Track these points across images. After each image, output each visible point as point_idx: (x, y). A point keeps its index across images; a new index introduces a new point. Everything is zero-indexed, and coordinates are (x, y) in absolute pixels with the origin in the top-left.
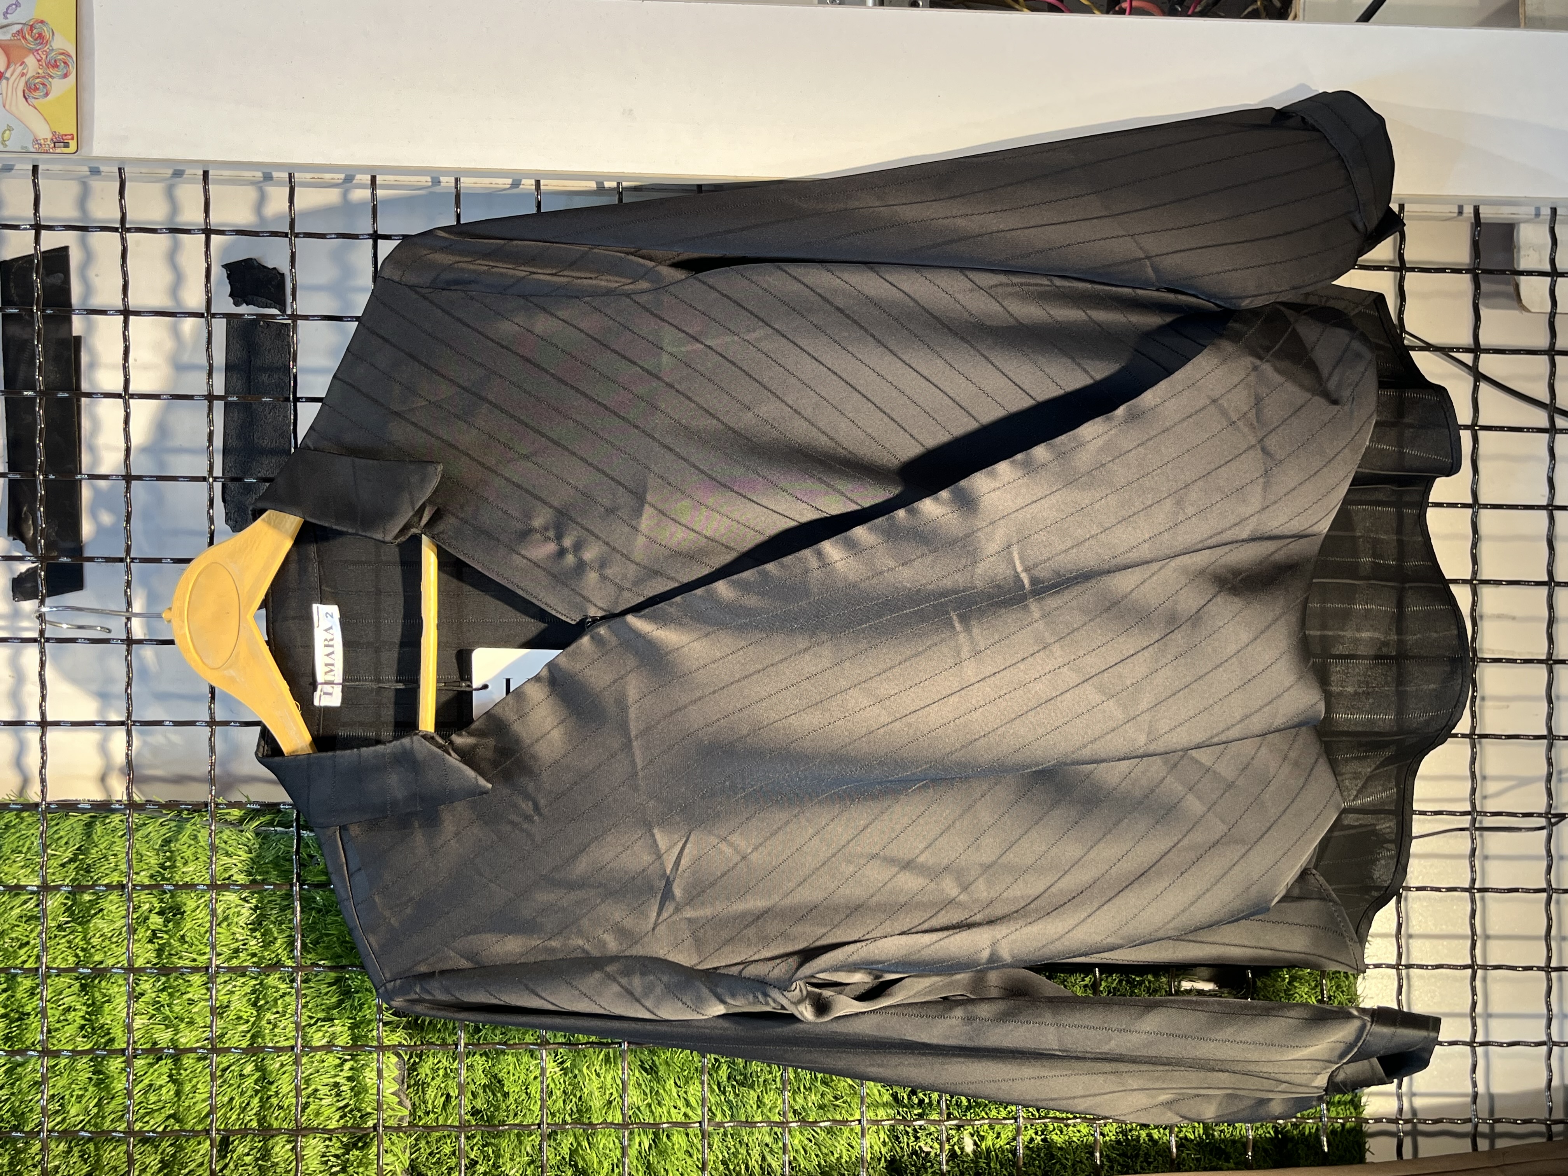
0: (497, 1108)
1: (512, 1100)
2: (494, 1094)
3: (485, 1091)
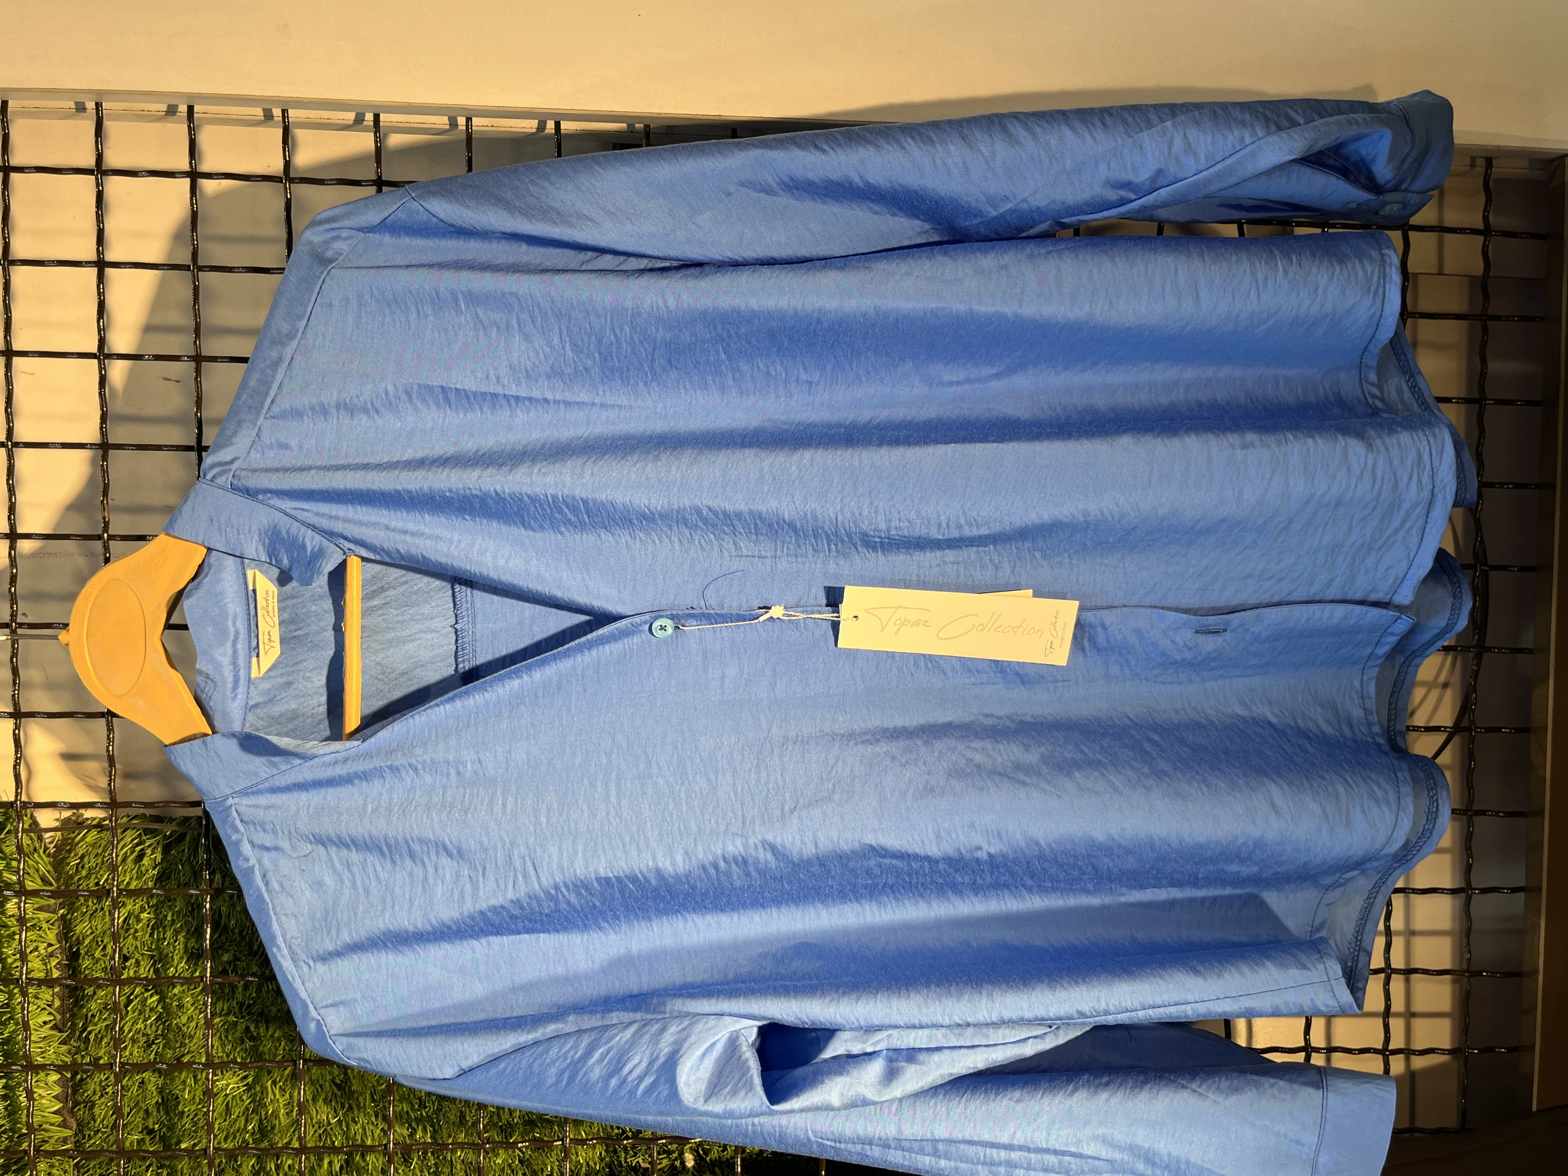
0: (171, 1128)
1: (185, 1120)
2: (167, 1113)
3: (158, 1111)
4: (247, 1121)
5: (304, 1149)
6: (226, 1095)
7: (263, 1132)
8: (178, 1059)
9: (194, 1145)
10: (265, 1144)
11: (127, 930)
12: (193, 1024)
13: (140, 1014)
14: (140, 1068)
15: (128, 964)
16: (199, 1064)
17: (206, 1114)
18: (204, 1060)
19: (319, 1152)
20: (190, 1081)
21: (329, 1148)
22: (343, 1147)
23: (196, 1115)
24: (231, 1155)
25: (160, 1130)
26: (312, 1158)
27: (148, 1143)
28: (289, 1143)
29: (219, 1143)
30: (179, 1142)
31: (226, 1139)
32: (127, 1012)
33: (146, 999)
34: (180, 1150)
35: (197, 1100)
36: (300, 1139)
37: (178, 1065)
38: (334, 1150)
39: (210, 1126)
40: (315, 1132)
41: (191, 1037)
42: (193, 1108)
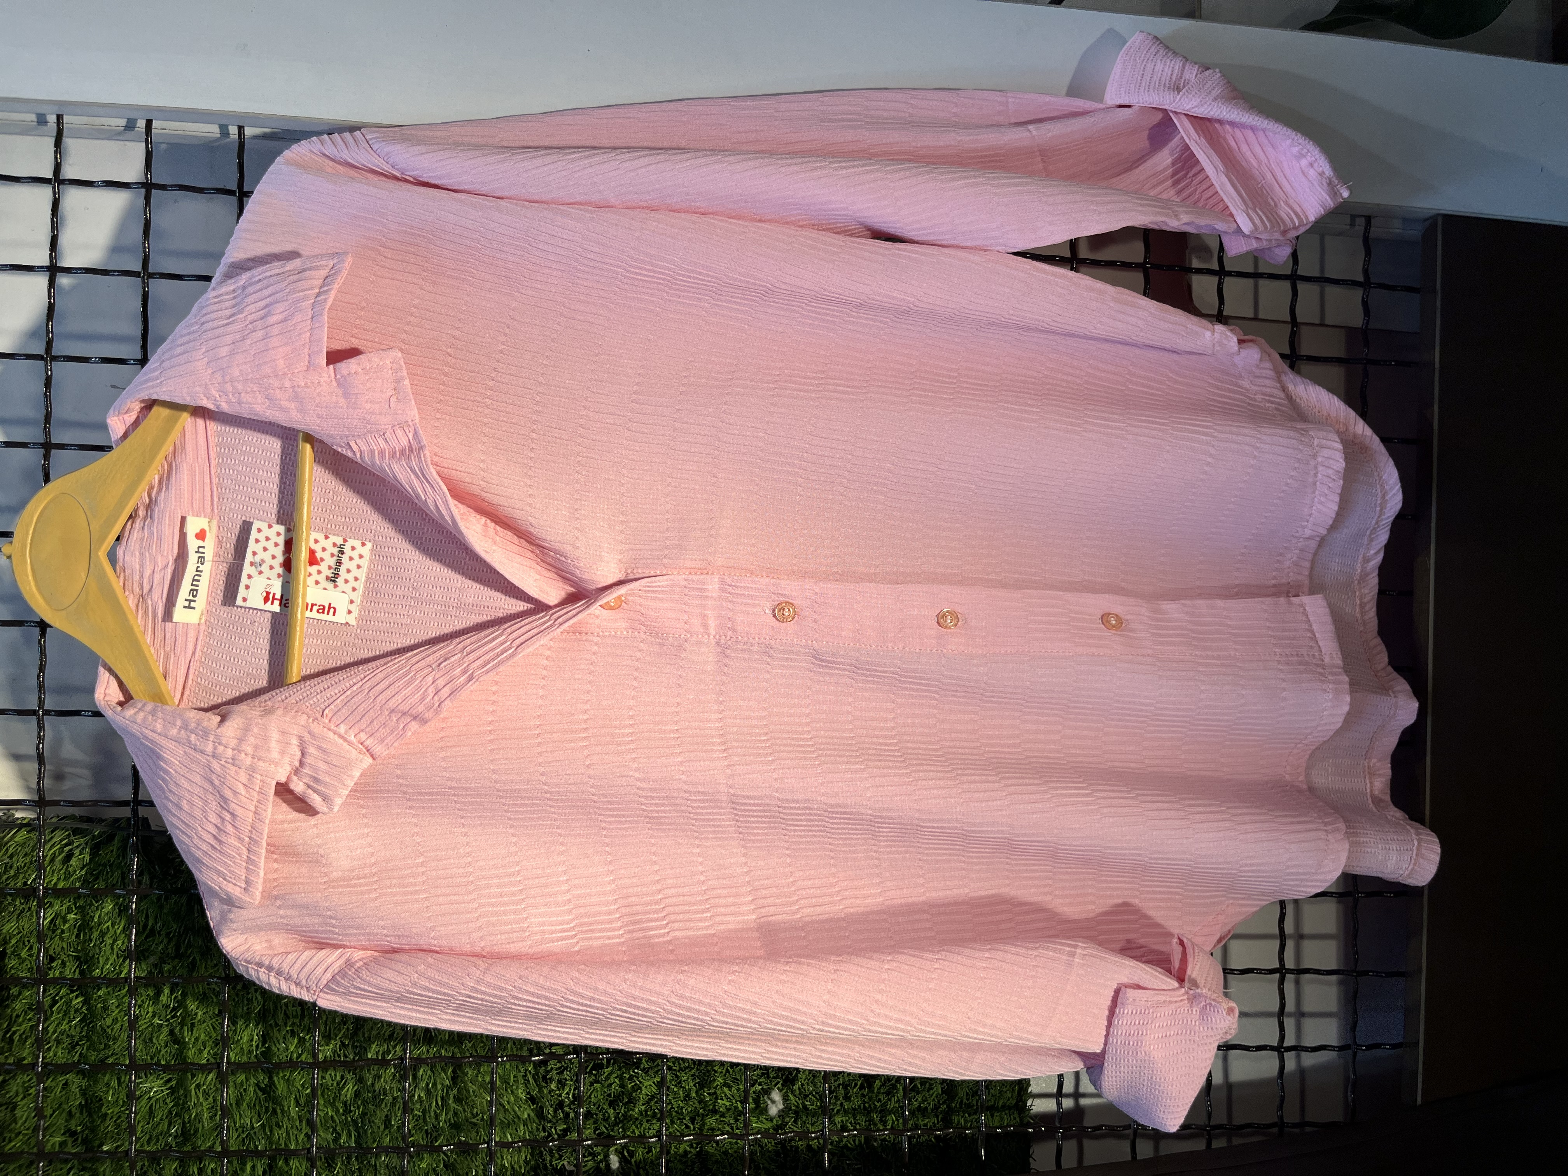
4: (170, 1124)
5: (226, 1153)
6: (150, 1098)
7: (186, 1135)
8: (102, 1061)
9: (117, 1147)
10: (188, 1148)
11: (54, 931)
12: (118, 1026)
13: (65, 1015)
14: (64, 1069)
15: (54, 964)
16: (122, 1065)
17: (129, 1116)
18: (127, 1062)
19: (243, 1156)
20: (114, 1083)
21: (252, 1152)
22: (266, 1150)
23: (119, 1117)
24: (154, 1158)
25: (82, 1132)
26: (235, 1162)
27: (70, 1144)
28: (213, 1146)
29: (142, 1146)
30: (102, 1144)
31: (149, 1142)
32: (52, 1012)
33: (71, 1000)
34: (102, 1152)
35: (121, 1103)
36: (222, 1143)
37: (102, 1066)
38: (257, 1154)
39: (132, 1129)
40: (239, 1136)
41: (115, 1039)
42: (116, 1110)
